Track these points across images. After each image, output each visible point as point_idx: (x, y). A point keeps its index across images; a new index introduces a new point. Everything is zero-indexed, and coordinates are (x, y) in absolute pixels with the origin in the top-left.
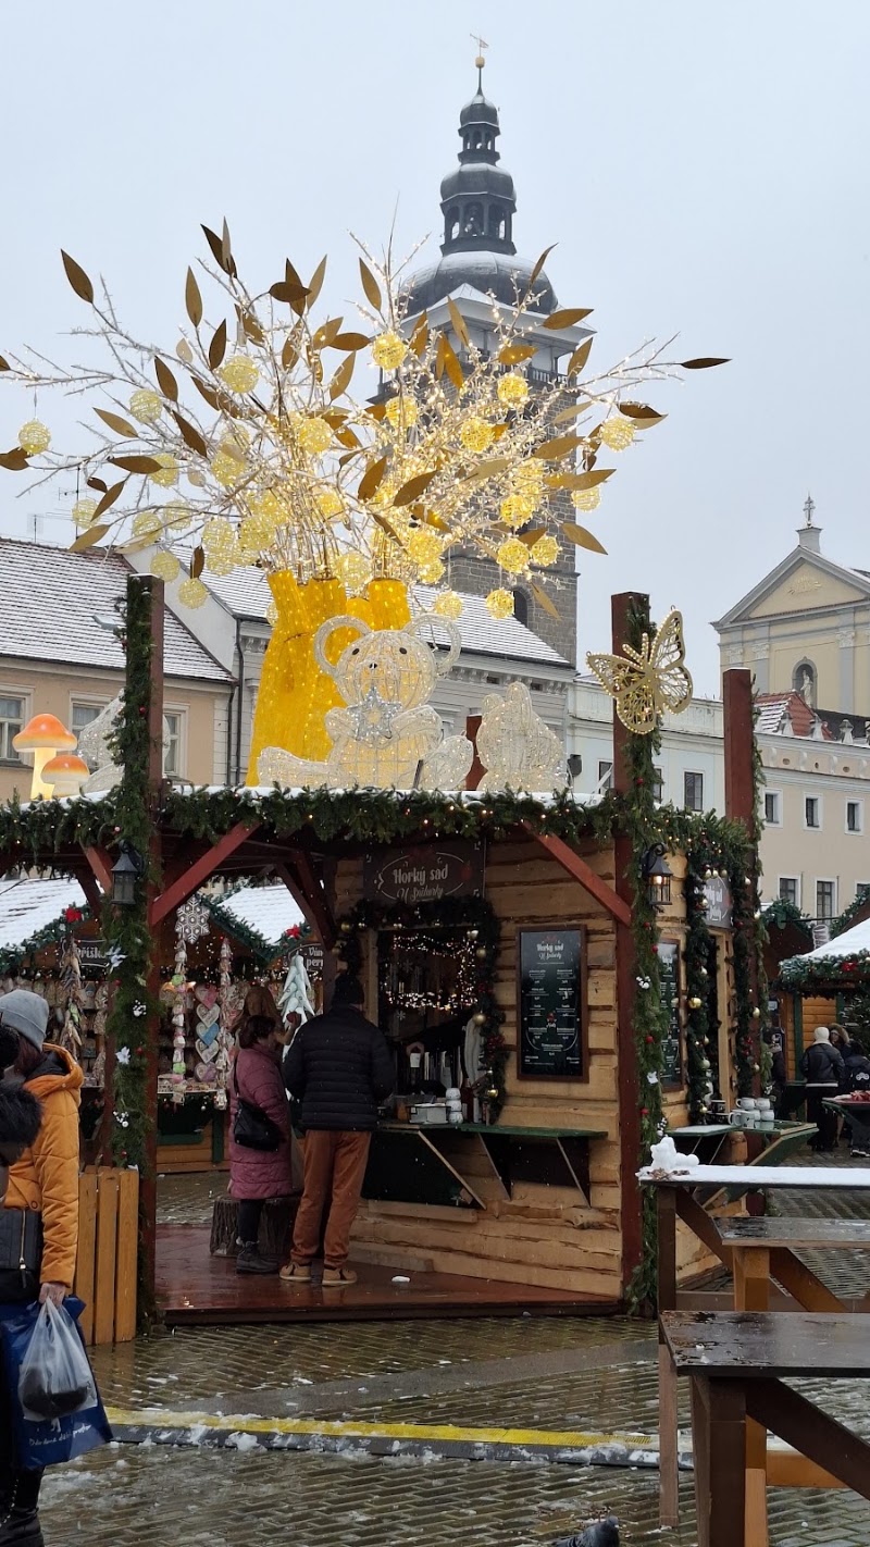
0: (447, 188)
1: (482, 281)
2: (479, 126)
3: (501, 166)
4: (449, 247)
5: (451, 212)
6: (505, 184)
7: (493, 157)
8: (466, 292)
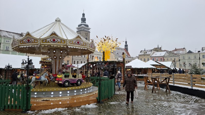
0: (81, 19)
1: (84, 25)
2: (84, 15)
3: (85, 17)
4: (82, 22)
5: (82, 20)
6: (85, 19)
7: (84, 17)
8: (83, 25)
